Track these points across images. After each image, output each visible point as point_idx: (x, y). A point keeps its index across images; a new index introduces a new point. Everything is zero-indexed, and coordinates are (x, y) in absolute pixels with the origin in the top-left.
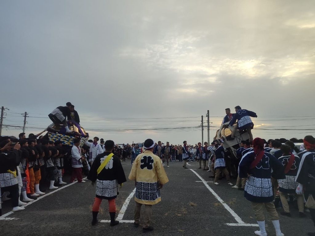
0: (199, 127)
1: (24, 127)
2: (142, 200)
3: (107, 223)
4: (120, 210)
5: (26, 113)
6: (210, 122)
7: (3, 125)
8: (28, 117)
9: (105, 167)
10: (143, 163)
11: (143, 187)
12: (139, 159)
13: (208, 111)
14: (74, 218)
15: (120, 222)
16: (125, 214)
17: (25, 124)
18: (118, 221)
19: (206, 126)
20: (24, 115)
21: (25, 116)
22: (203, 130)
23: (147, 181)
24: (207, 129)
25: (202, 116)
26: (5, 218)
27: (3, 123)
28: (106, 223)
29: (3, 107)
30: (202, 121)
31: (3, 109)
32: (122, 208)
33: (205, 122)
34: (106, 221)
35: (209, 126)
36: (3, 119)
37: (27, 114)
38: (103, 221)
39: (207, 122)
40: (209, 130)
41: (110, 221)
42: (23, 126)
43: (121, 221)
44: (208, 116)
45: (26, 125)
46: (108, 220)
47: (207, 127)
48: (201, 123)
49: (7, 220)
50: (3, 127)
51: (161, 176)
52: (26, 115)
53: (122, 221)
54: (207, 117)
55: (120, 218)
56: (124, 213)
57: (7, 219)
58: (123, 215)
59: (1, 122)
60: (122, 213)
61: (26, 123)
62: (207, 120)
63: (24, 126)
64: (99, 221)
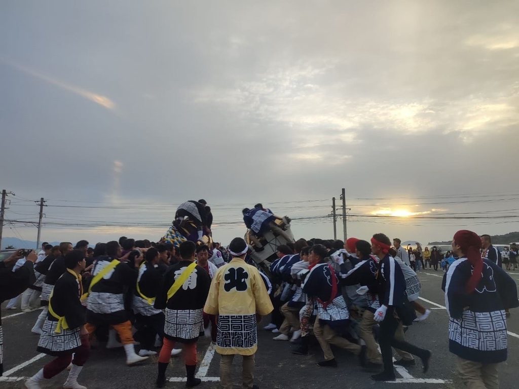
0: (329, 216)
1: (39, 223)
2: (232, 347)
3: (181, 383)
4: (202, 360)
5: (42, 199)
6: (346, 207)
7: (5, 220)
8: (46, 206)
9: (182, 286)
10: (229, 281)
11: (232, 325)
12: (222, 274)
13: (343, 190)
14: (124, 375)
15: (202, 380)
16: (210, 367)
17: (41, 217)
18: (200, 380)
19: (341, 215)
20: (40, 203)
21: (42, 205)
22: (335, 221)
23: (239, 312)
24: (342, 219)
25: (334, 199)
26: (7, 378)
27: (5, 218)
28: (178, 382)
29: (4, 191)
30: (334, 206)
31: (4, 193)
32: (206, 356)
33: (339, 208)
34: (179, 379)
35: (344, 215)
36: (5, 210)
37: (44, 202)
38: (173, 379)
39: (342, 208)
40: (345, 221)
41: (185, 379)
42: (38, 220)
43: (205, 379)
44: (343, 198)
45: (43, 220)
46: (183, 377)
47: (342, 217)
48: (332, 209)
49: (10, 381)
50: (4, 223)
51: (262, 302)
52: (42, 203)
53: (206, 377)
54: (342, 200)
55: (202, 373)
56: (209, 365)
57: (11, 379)
58: (207, 368)
59: (2, 216)
60: (205, 364)
61: (44, 216)
62: (342, 204)
63: (40, 220)
64: (167, 379)
